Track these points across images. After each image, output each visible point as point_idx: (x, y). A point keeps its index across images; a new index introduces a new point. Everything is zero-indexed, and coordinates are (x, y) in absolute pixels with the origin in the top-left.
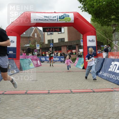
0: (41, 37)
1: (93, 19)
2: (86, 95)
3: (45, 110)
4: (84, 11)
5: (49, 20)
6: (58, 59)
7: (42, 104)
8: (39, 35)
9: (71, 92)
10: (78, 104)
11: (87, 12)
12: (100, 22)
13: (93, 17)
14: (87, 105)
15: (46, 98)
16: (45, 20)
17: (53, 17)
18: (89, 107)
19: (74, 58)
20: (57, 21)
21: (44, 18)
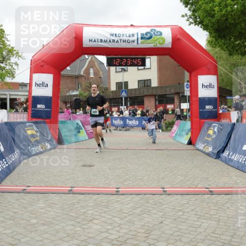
0: (102, 76)
1: (212, 42)
2: (194, 199)
3: (109, 227)
4: (194, 24)
5: (119, 41)
6: (137, 123)
7: (104, 215)
8: (99, 72)
9: (164, 191)
10: (179, 218)
11: (200, 25)
12: (226, 47)
13: (213, 37)
14: (197, 221)
15: (112, 204)
16: (112, 41)
17: (128, 35)
18: (200, 225)
19: (171, 121)
20: (138, 43)
21: (109, 36)
